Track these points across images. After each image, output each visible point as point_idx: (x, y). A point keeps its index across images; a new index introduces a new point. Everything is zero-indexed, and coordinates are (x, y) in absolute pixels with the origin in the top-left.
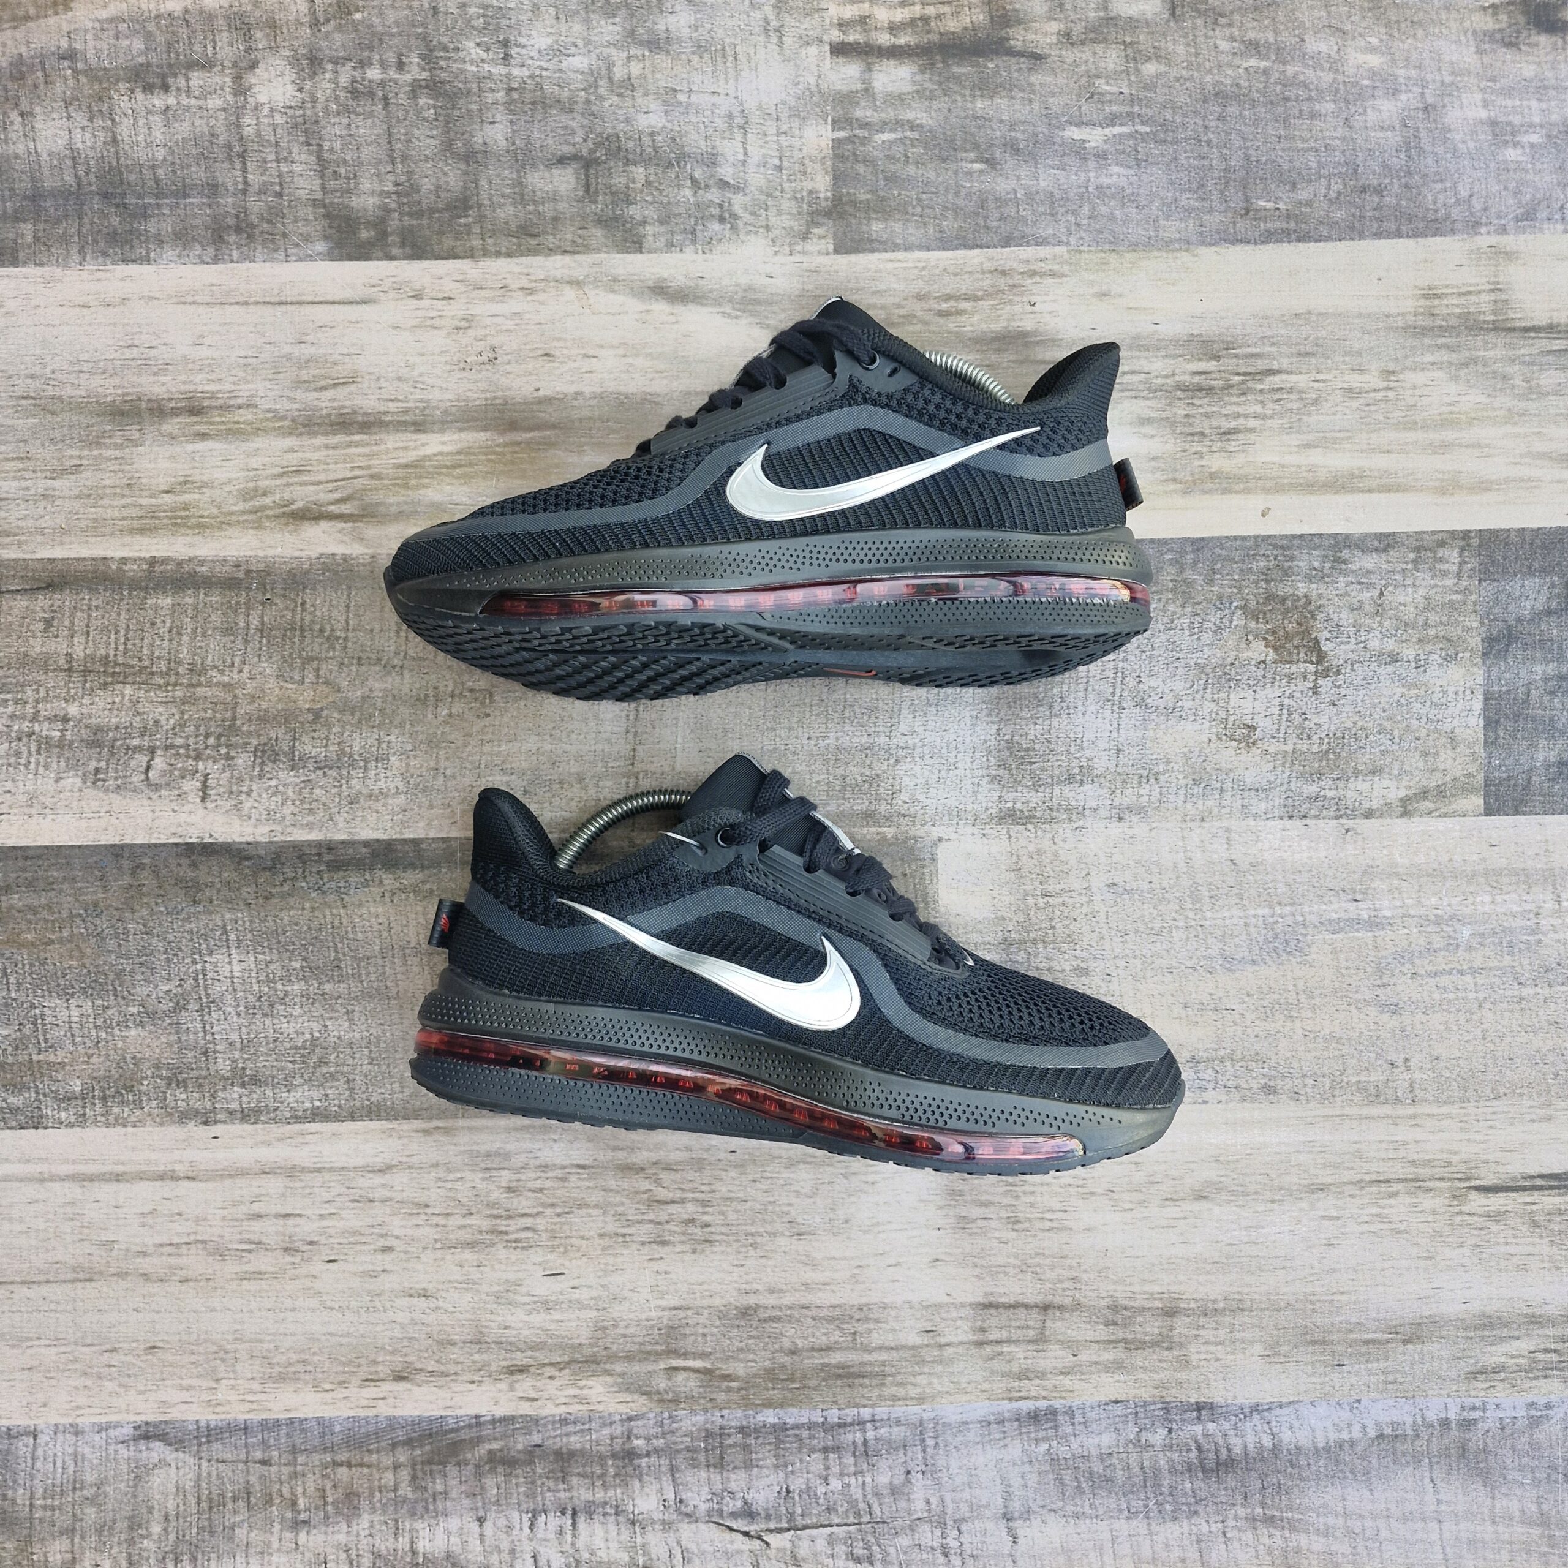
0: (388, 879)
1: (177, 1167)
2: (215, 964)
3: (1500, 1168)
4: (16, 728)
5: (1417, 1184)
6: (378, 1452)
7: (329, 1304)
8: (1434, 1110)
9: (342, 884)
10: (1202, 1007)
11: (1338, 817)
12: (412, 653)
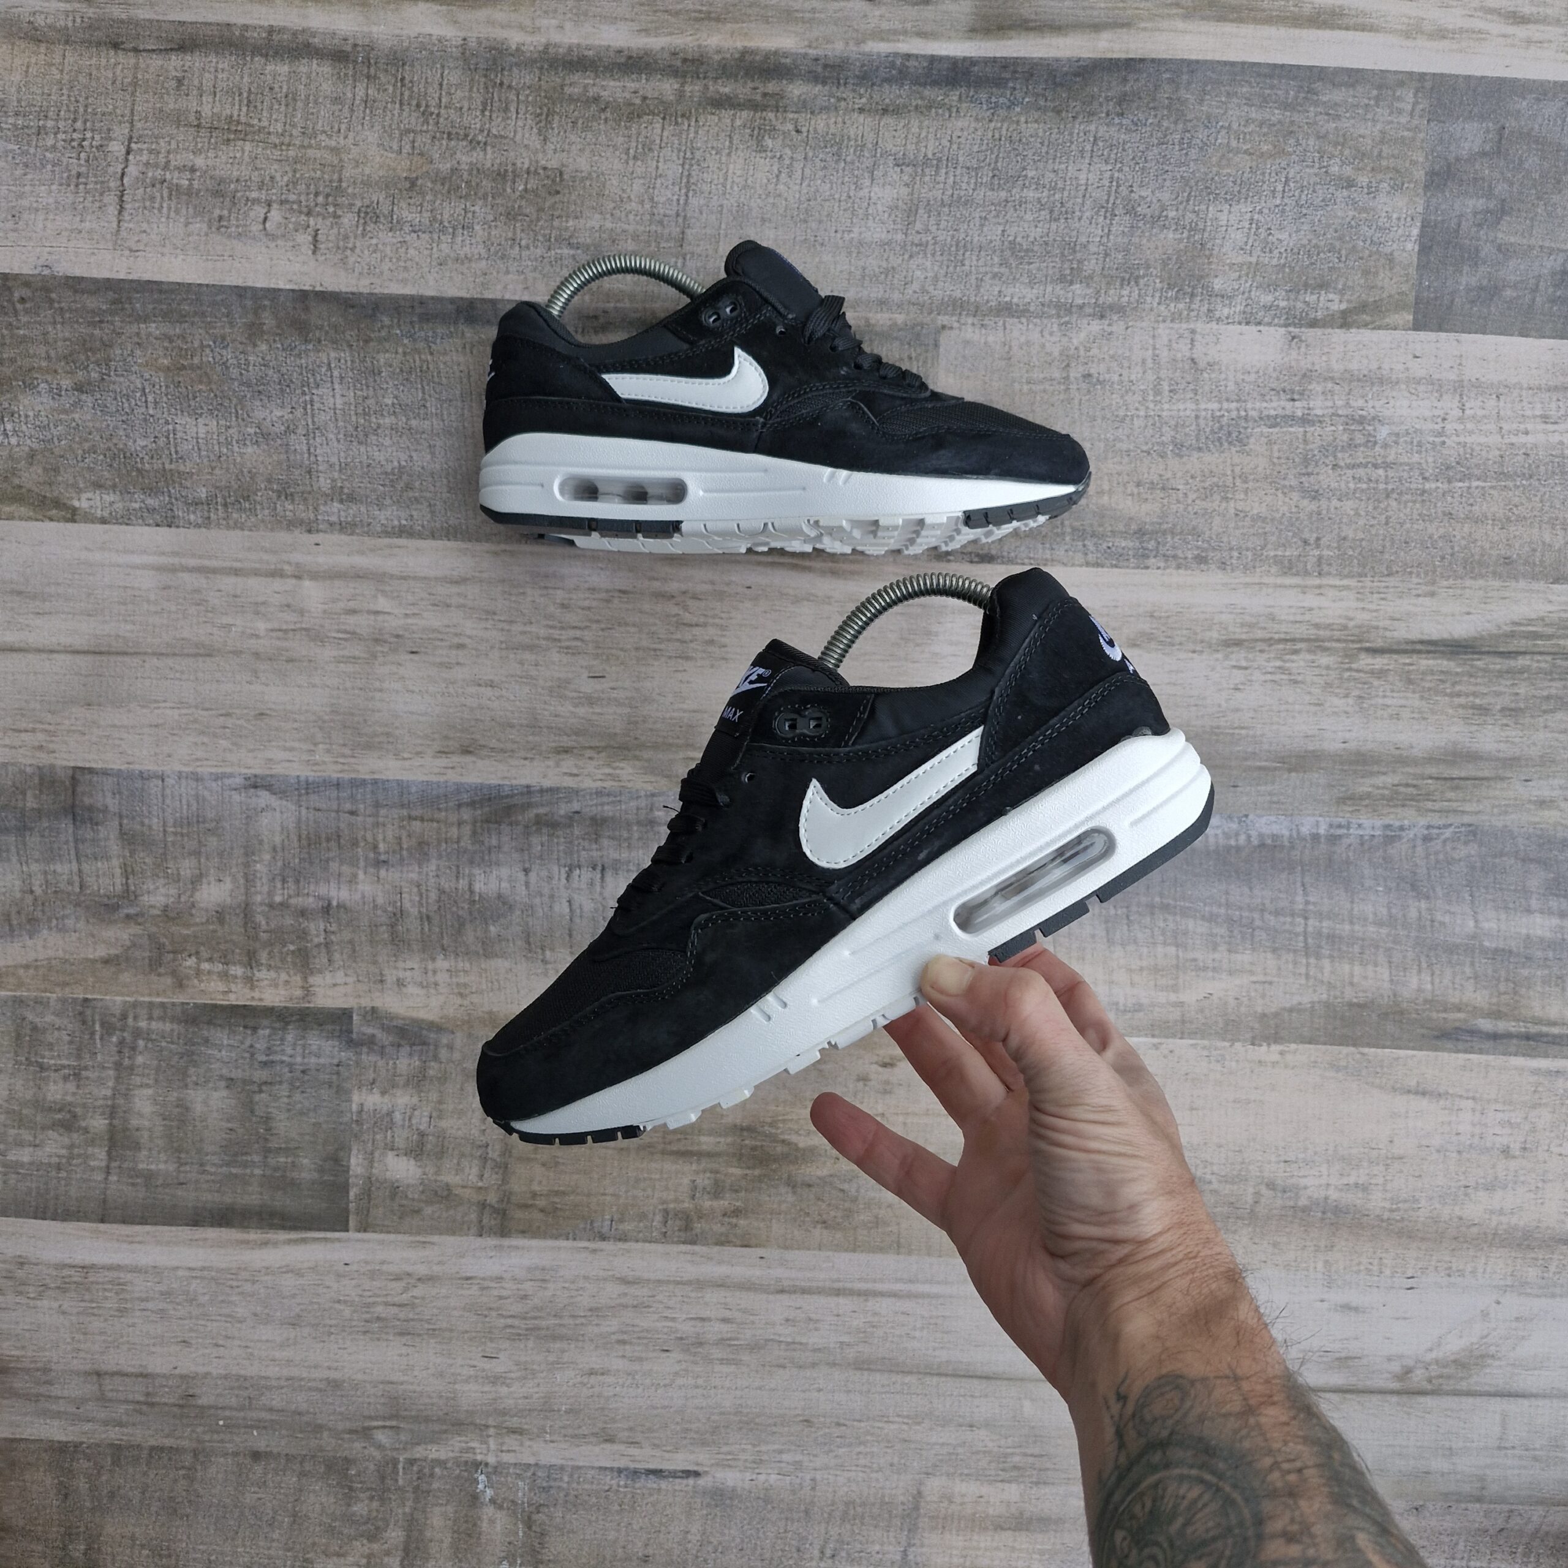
0: (469, 333)
1: (286, 567)
2: (321, 397)
3: (1388, 634)
4: (150, 174)
5: (1316, 644)
6: (446, 810)
7: (411, 688)
8: (1338, 582)
9: (430, 334)
10: (1152, 486)
11: (1286, 326)
12: (494, 131)
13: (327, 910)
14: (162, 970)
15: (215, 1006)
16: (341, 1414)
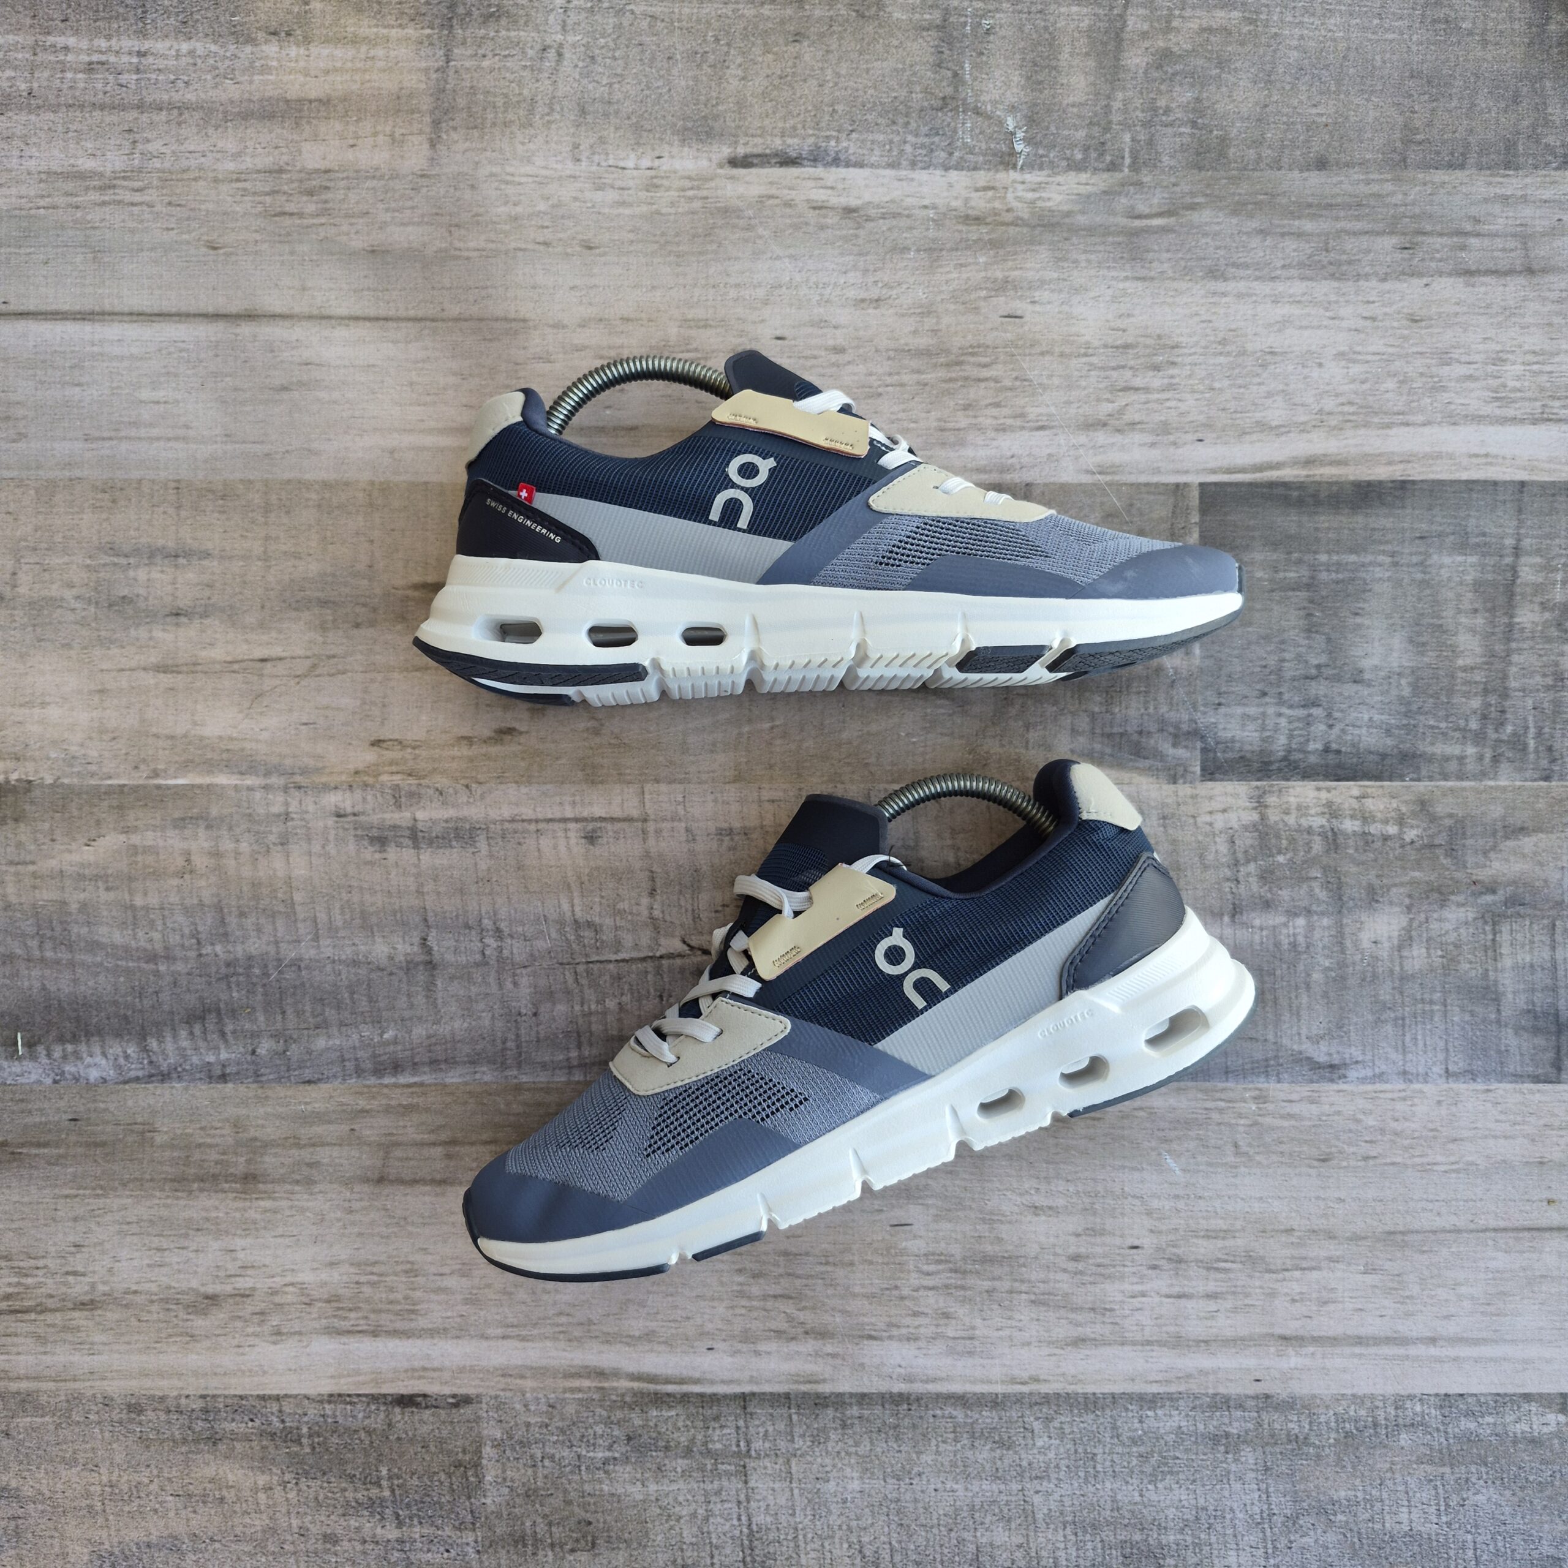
13: (1236, 911)
14: (1448, 822)
15: (1378, 778)
16: (1205, 235)
